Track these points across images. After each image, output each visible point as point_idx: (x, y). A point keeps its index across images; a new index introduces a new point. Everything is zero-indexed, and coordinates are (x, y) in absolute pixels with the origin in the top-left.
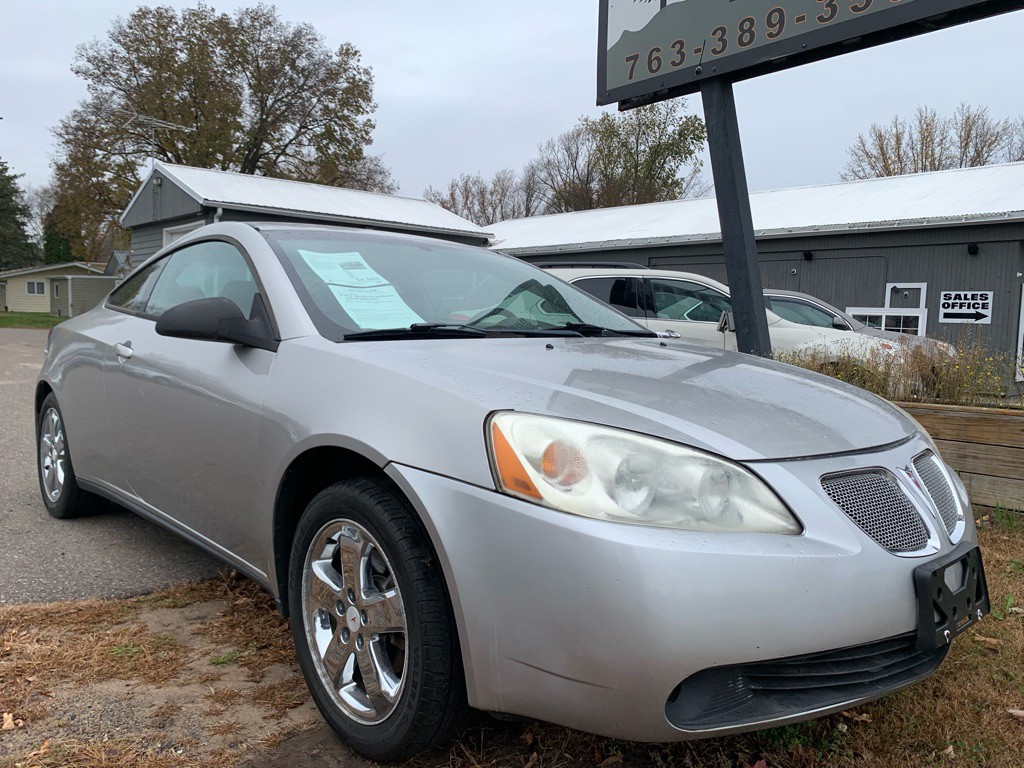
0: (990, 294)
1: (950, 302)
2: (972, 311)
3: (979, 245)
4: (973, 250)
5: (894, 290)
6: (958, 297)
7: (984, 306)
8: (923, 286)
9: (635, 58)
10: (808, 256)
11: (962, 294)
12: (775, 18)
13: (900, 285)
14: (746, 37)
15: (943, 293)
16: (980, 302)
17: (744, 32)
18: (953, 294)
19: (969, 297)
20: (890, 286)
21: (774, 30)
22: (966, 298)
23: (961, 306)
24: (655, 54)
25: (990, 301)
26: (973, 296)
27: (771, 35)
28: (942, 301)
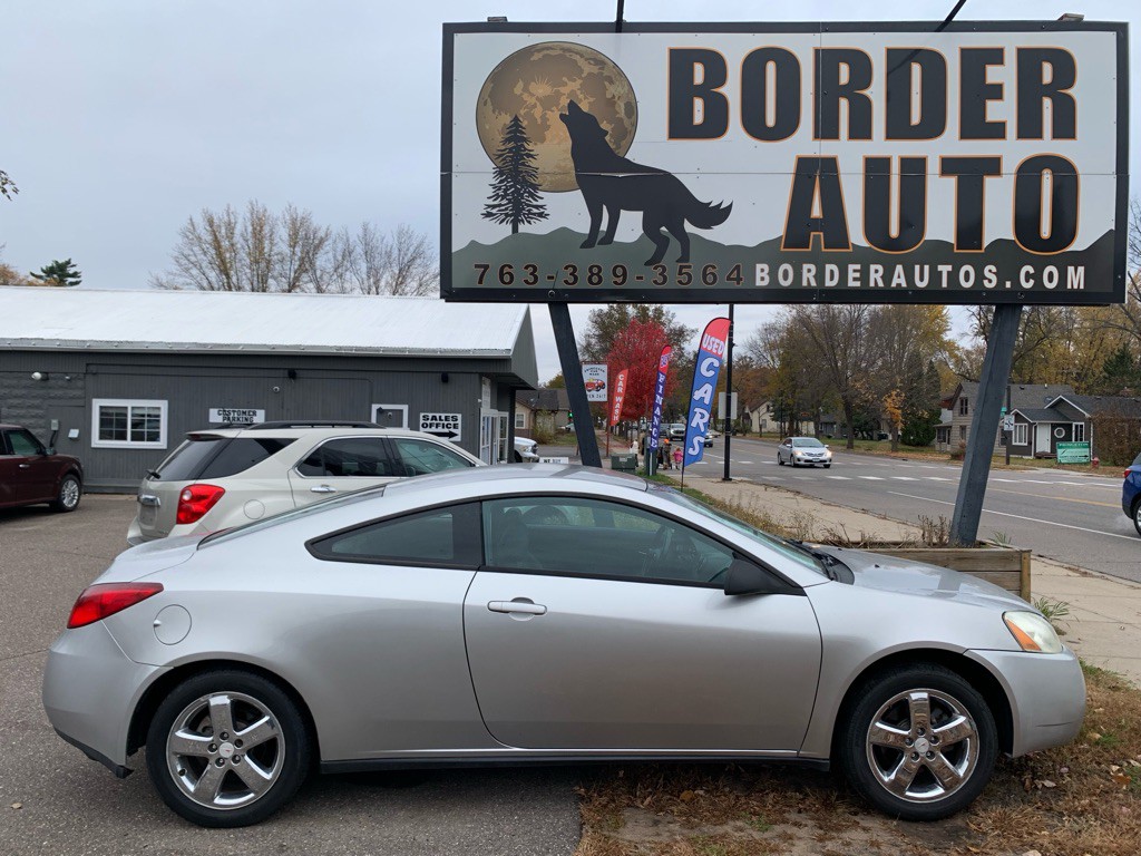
0: (459, 416)
1: (428, 422)
2: (446, 430)
3: (449, 375)
4: (445, 379)
5: (380, 411)
6: (434, 418)
7: (455, 426)
8: (405, 408)
9: (486, 267)
10: (292, 375)
11: (437, 415)
12: (619, 271)
13: (385, 407)
14: (595, 279)
15: (422, 415)
16: (452, 423)
17: (593, 274)
18: (430, 415)
19: (443, 418)
20: (375, 407)
21: (620, 280)
22: (440, 419)
23: (437, 426)
24: (506, 270)
25: (459, 422)
26: (446, 418)
27: (616, 283)
28: (422, 422)
